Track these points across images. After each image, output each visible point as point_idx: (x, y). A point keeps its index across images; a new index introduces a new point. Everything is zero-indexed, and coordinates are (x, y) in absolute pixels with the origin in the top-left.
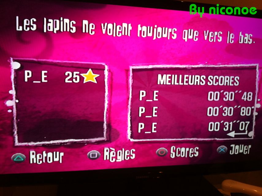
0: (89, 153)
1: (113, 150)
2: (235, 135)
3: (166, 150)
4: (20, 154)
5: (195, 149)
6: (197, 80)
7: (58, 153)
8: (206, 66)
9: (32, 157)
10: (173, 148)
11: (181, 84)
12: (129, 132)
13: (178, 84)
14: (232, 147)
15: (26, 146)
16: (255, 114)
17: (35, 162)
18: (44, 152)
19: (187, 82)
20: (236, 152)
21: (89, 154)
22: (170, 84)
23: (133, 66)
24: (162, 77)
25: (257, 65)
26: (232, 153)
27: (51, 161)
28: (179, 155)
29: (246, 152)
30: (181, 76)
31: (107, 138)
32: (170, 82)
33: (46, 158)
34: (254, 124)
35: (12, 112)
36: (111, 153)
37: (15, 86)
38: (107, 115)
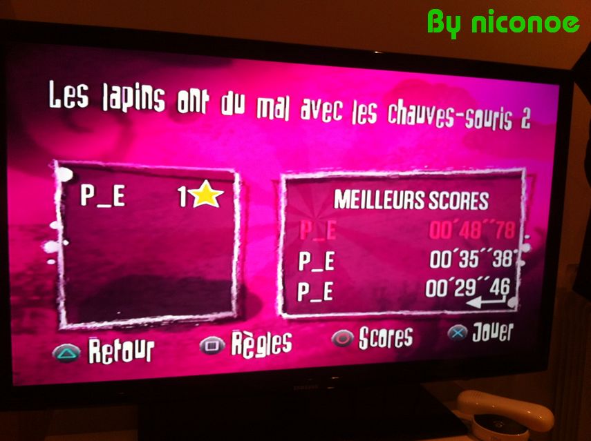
0: (202, 342)
1: (249, 336)
2: (482, 305)
3: (351, 334)
4: (70, 345)
5: (406, 331)
6: (409, 200)
7: (143, 342)
8: (426, 173)
9: (93, 350)
10: (365, 330)
11: (378, 207)
12: (280, 300)
13: (372, 207)
14: (477, 327)
15: (80, 331)
16: (520, 263)
17: (98, 360)
18: (117, 342)
19: (390, 203)
20: (485, 337)
21: (204, 344)
22: (357, 207)
23: (287, 173)
24: (343, 195)
25: (524, 170)
26: (476, 338)
27: (130, 358)
28: (376, 344)
29: (505, 337)
30: (378, 193)
31: (238, 312)
32: (358, 203)
33: (120, 352)
34: (518, 284)
35: (56, 264)
36: (245, 341)
37: (62, 215)
38: (239, 269)
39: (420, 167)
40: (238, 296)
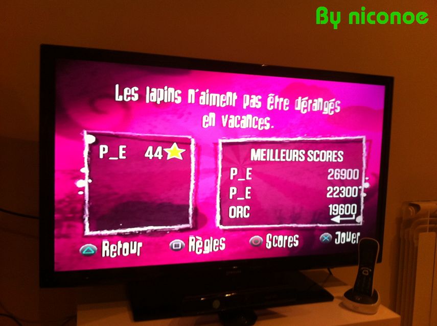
1: (199, 240)
2: (341, 221)
3: (261, 239)
4: (90, 245)
5: (295, 237)
6: (295, 155)
7: (135, 243)
8: (306, 139)
9: (105, 248)
10: (270, 236)
11: (277, 159)
12: (218, 217)
13: (274, 160)
14: (338, 235)
15: (97, 236)
16: (363, 195)
17: (108, 255)
18: (119, 243)
19: (284, 158)
20: (343, 241)
21: (172, 244)
23: (222, 139)
24: (256, 152)
25: (364, 138)
26: (337, 242)
27: (127, 254)
29: (355, 241)
31: (193, 225)
32: (265, 157)
33: (121, 249)
34: (362, 207)
35: (84, 194)
36: (197, 242)
37: (88, 164)
38: (193, 198)
39: (302, 135)
40: (193, 214)
